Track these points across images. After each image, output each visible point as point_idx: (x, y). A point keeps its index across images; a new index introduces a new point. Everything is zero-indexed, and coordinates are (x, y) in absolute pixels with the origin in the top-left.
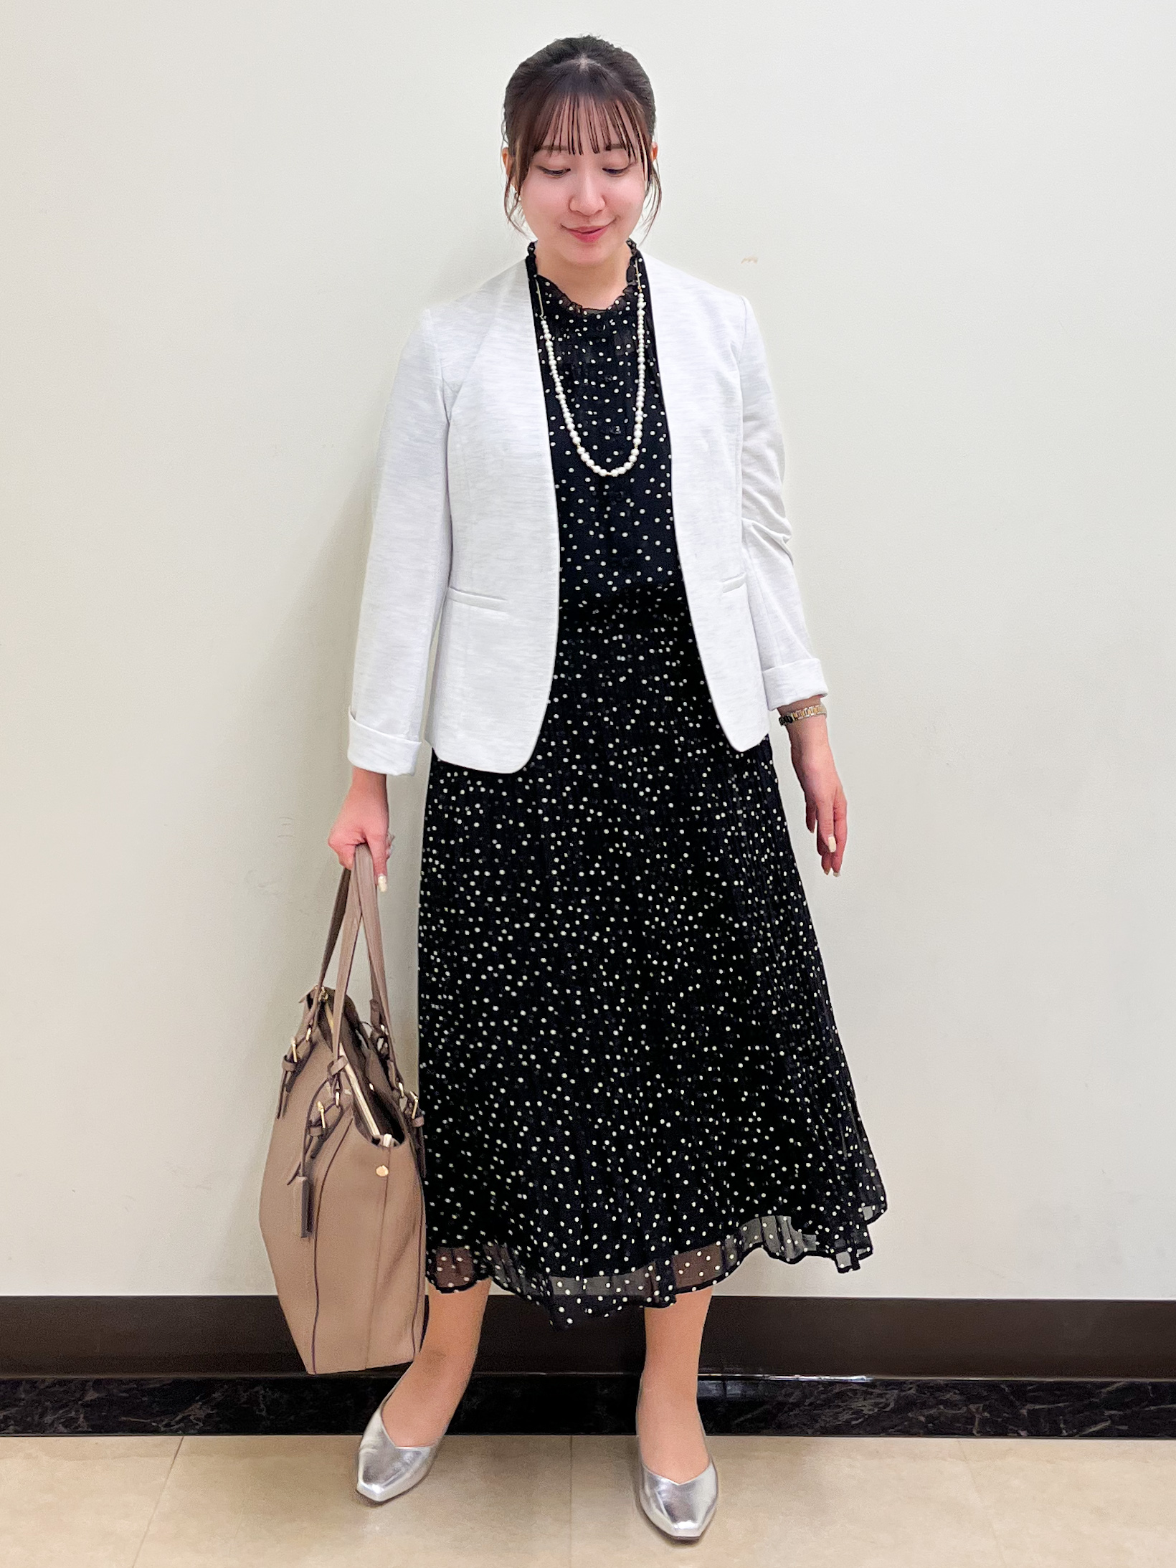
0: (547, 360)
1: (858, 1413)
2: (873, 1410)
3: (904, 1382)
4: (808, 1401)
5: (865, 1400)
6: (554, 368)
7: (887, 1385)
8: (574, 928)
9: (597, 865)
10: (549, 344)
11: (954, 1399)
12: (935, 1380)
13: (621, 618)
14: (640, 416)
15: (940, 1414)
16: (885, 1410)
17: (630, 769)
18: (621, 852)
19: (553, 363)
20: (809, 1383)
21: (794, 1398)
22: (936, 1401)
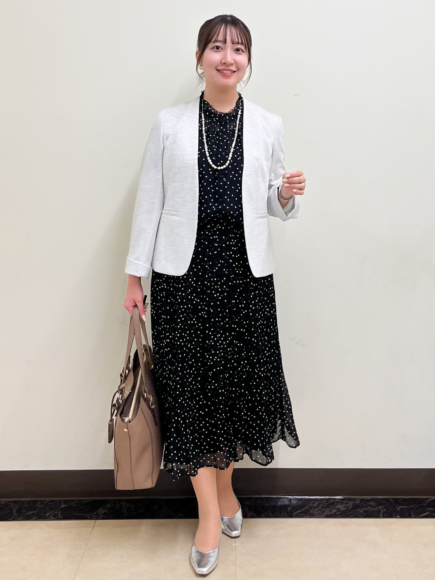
0: (202, 127)
1: (339, 509)
2: (344, 509)
3: (355, 499)
4: (320, 506)
5: (341, 505)
6: (204, 130)
7: (350, 500)
8: (183, 341)
9: (194, 319)
10: (203, 122)
11: (373, 504)
12: (367, 498)
13: (218, 230)
14: (232, 150)
15: (368, 510)
16: (348, 508)
17: (213, 286)
18: (203, 315)
19: (204, 128)
20: (321, 499)
21: (316, 505)
22: (366, 505)
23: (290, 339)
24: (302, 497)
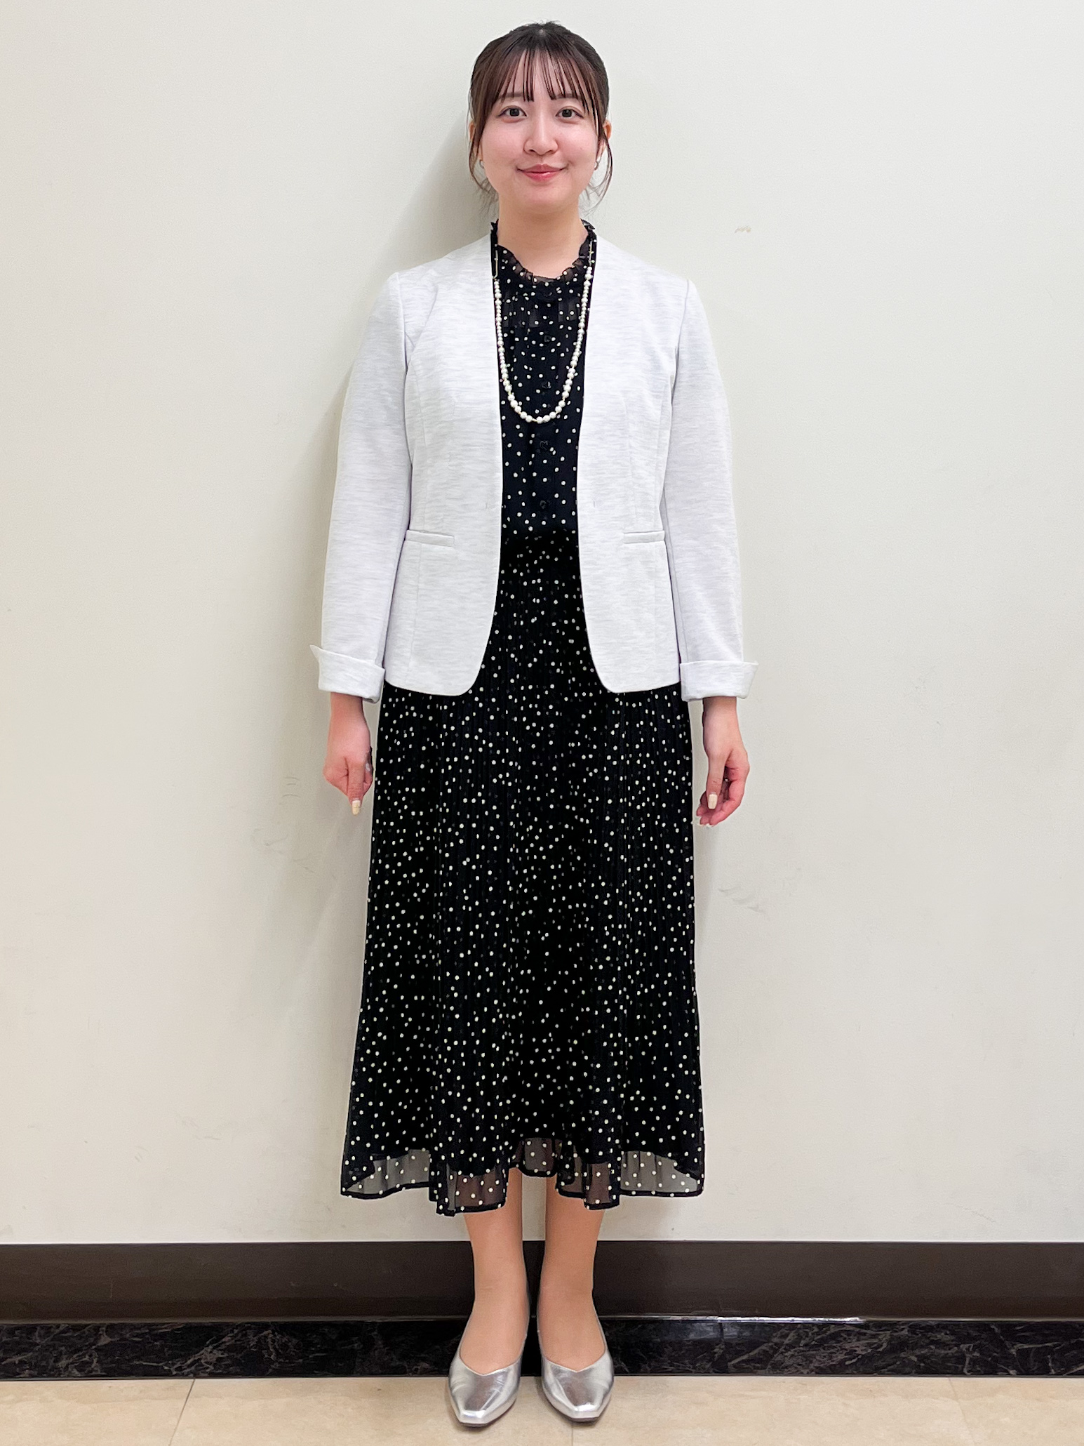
1: (851, 1353)
2: (866, 1350)
3: (897, 1323)
4: (803, 1342)
5: (858, 1340)
7: (879, 1326)
9: (479, 794)
10: (498, 303)
11: (946, 1339)
12: (927, 1321)
13: (543, 564)
14: (572, 373)
15: (932, 1355)
16: (879, 1350)
17: (524, 704)
19: (499, 320)
20: (804, 1325)
21: (789, 1340)
22: (927, 1341)
23: (722, 891)
24: (752, 1319)
